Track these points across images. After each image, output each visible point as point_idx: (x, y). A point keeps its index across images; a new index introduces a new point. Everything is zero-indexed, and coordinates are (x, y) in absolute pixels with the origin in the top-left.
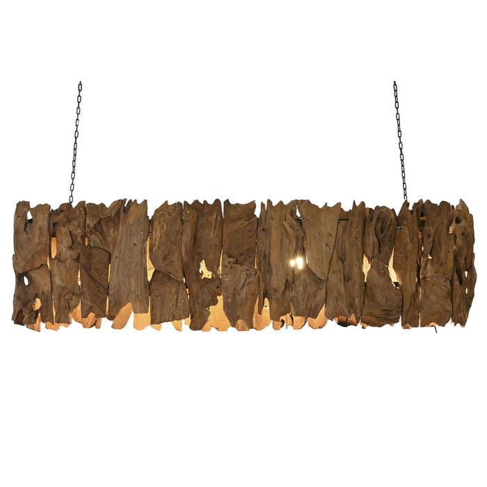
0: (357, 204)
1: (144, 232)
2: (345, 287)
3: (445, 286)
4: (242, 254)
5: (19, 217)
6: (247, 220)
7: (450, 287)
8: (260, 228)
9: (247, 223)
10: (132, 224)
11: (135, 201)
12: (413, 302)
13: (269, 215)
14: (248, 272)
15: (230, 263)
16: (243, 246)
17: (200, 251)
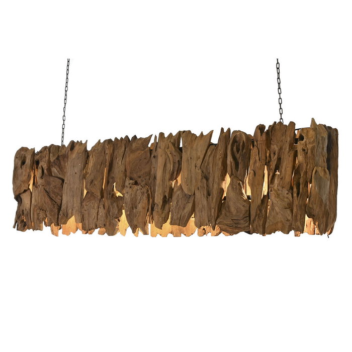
0: (225, 131)
1: (81, 164)
2: (207, 200)
3: (287, 198)
4: (140, 177)
5: (17, 158)
6: (143, 150)
7: (291, 199)
8: (152, 156)
9: (143, 152)
10: (74, 159)
11: (81, 141)
12: (259, 212)
13: (158, 145)
14: (142, 191)
15: (129, 184)
16: (141, 170)
17: (113, 175)
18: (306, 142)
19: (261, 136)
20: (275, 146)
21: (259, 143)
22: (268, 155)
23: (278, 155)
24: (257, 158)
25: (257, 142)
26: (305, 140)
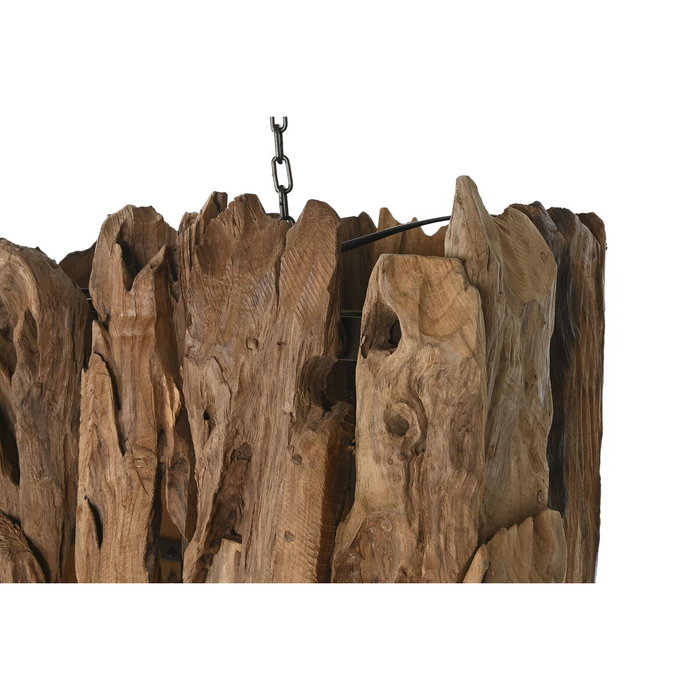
18: (412, 360)
19: (128, 288)
20: (210, 372)
21: (114, 332)
22: (170, 419)
23: (232, 435)
24: (110, 434)
25: (105, 326)
26: (406, 345)
